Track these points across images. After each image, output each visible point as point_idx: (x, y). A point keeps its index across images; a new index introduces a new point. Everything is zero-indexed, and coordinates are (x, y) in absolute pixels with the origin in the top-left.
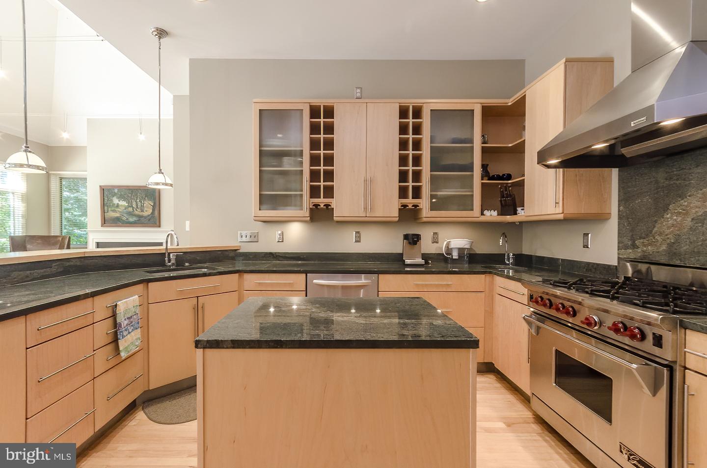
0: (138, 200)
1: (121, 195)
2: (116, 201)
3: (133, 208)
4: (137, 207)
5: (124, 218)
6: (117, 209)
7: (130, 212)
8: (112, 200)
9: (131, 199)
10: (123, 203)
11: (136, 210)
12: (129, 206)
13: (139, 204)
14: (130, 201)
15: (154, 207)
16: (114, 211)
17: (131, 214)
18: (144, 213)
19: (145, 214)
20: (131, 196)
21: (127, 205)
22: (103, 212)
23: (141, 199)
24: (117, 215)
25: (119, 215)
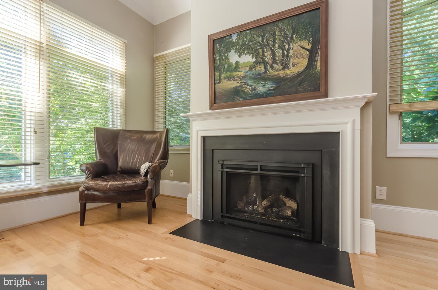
0: (276, 46)
1: (243, 45)
2: (233, 57)
3: (265, 63)
4: (274, 61)
5: (248, 89)
6: (235, 74)
7: (259, 74)
8: (227, 58)
9: (263, 46)
10: (248, 59)
11: (272, 67)
12: (257, 63)
13: (279, 53)
14: (260, 51)
15: (312, 53)
16: (230, 78)
17: (261, 78)
18: (288, 72)
19: (292, 72)
20: (263, 41)
21: (254, 60)
22: (214, 82)
23: (283, 42)
24: (235, 84)
25: (239, 84)
